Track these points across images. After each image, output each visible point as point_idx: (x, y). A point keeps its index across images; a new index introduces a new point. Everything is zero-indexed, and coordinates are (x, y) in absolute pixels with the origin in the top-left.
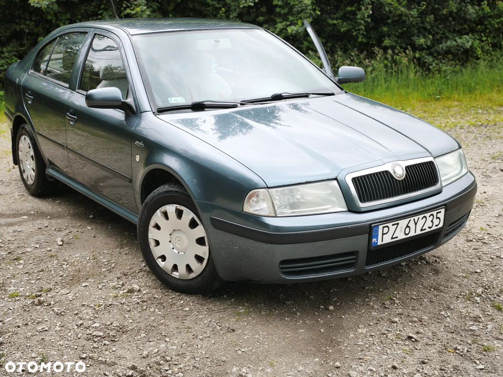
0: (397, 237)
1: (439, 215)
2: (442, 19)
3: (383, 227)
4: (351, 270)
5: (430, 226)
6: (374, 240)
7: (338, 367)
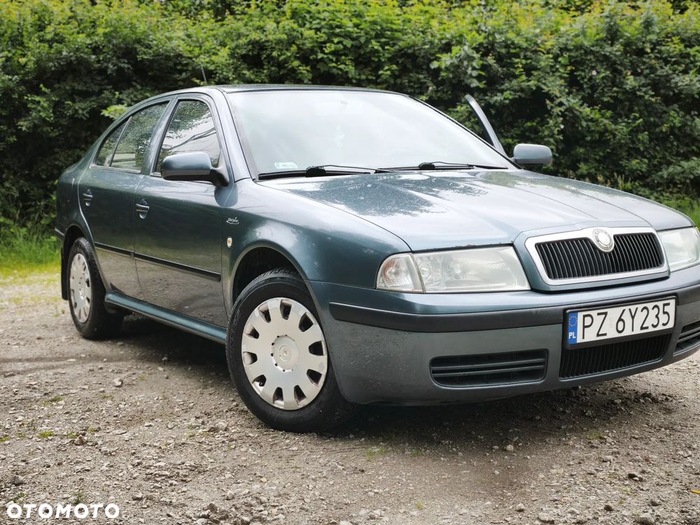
0: (605, 334)
1: (667, 309)
2: (659, 139)
3: (585, 316)
4: (538, 382)
5: (655, 324)
6: (571, 334)
7: (521, 511)
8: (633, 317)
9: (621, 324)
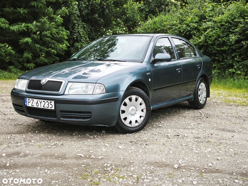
0: (34, 106)
1: (51, 103)
3: (28, 99)
5: (51, 107)
6: (26, 103)
8: (41, 103)
9: (37, 104)
